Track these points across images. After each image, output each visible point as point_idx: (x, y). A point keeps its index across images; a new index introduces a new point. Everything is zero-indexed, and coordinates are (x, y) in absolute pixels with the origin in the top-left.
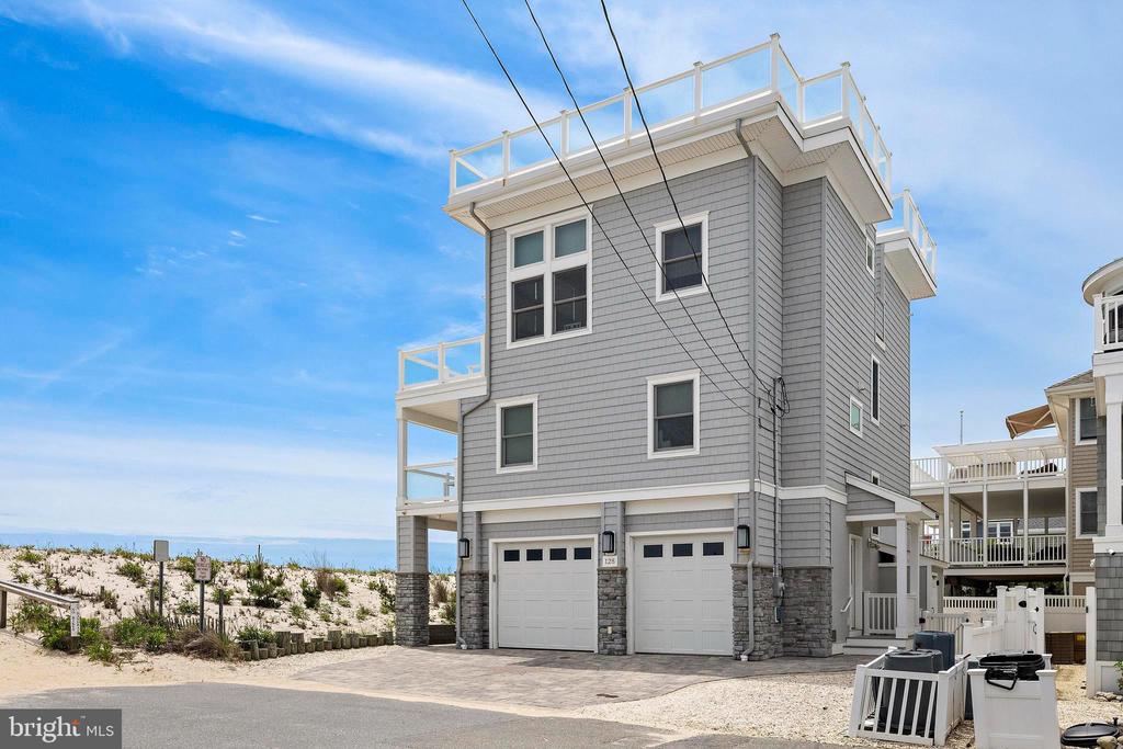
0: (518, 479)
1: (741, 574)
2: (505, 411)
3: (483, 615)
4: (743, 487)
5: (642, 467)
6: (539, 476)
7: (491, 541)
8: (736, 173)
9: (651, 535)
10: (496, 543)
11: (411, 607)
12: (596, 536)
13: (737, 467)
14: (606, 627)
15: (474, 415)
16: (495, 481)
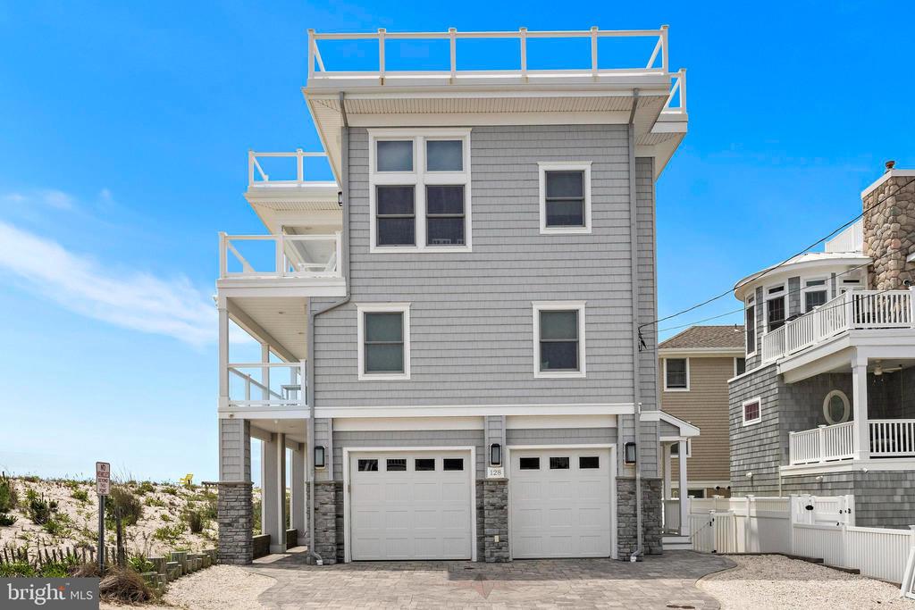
0: (385, 387)
1: (628, 486)
2: (369, 317)
3: (339, 527)
4: (627, 409)
5: (528, 385)
6: (411, 386)
7: (346, 450)
9: (529, 449)
10: (349, 452)
11: (242, 521)
12: (473, 449)
13: (622, 391)
14: (492, 536)
15: (329, 315)
16: (358, 387)
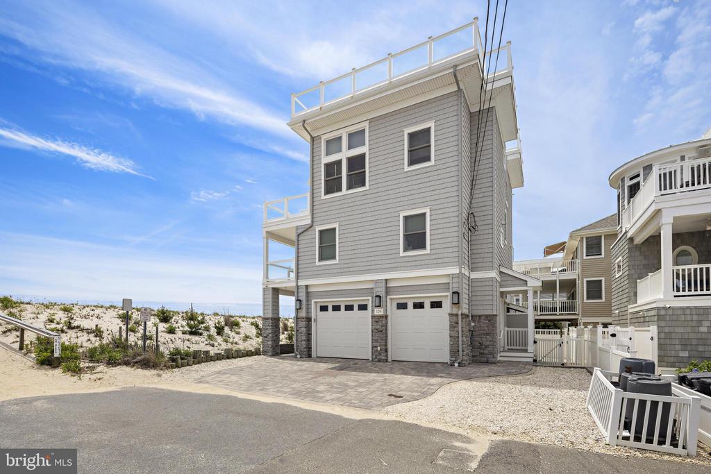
0: (328, 267)
1: (454, 318)
2: (321, 232)
3: (309, 340)
4: (455, 271)
5: (397, 260)
6: (339, 266)
7: (313, 301)
8: (451, 99)
9: (401, 297)
10: (316, 302)
11: (271, 335)
12: (370, 298)
13: (452, 260)
14: (376, 347)
15: (305, 234)
16: (316, 269)
